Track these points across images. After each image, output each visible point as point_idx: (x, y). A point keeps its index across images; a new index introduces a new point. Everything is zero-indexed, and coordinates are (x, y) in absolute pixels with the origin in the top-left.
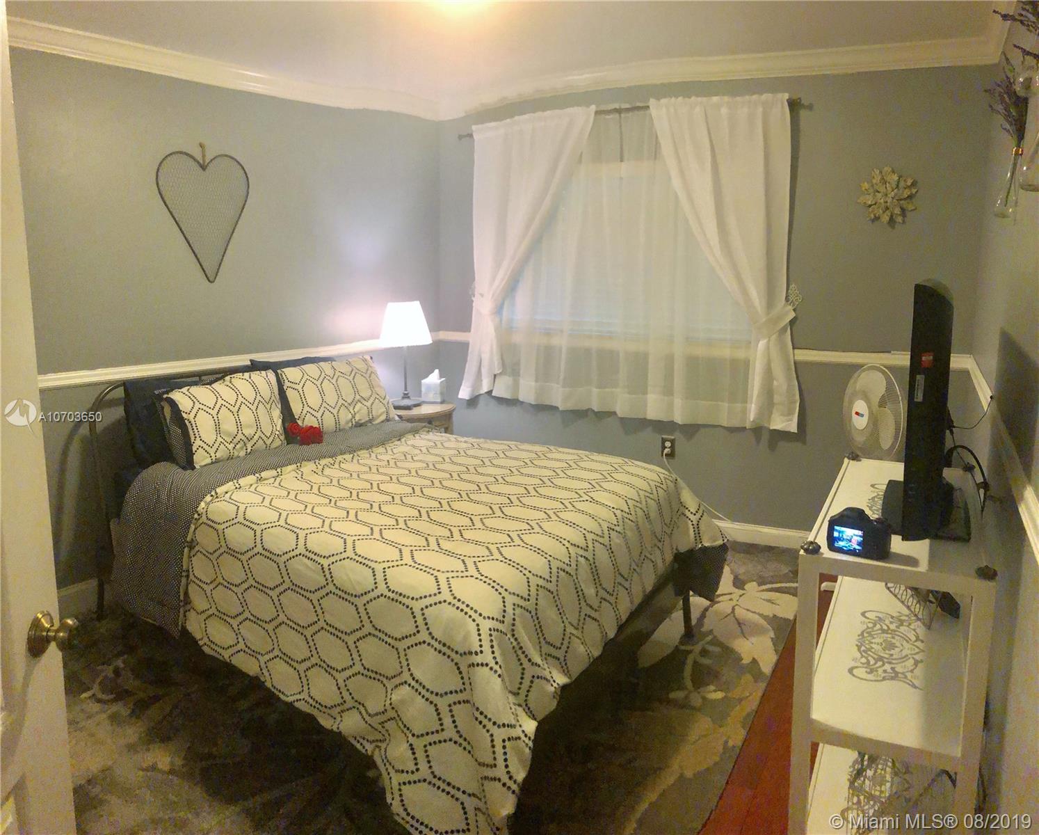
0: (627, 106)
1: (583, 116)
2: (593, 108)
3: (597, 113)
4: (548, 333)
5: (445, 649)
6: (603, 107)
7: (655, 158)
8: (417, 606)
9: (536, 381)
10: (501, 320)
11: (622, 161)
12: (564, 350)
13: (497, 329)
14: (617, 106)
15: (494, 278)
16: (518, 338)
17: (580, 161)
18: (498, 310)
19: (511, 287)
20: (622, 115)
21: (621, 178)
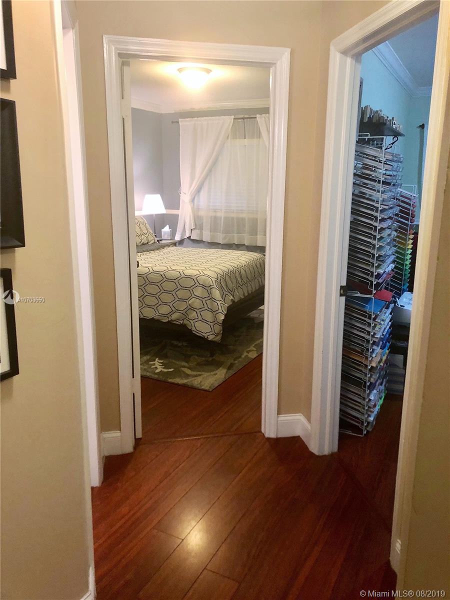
0: (247, 116)
1: (229, 120)
2: (233, 117)
3: (234, 119)
4: (215, 211)
5: (203, 286)
6: (237, 117)
7: (259, 138)
8: (194, 278)
9: (211, 232)
10: (194, 205)
11: (245, 138)
12: (222, 218)
13: (193, 208)
14: (242, 116)
15: (190, 186)
16: (201, 213)
17: (228, 138)
18: (193, 200)
19: (198, 191)
20: (245, 120)
21: (245, 146)
